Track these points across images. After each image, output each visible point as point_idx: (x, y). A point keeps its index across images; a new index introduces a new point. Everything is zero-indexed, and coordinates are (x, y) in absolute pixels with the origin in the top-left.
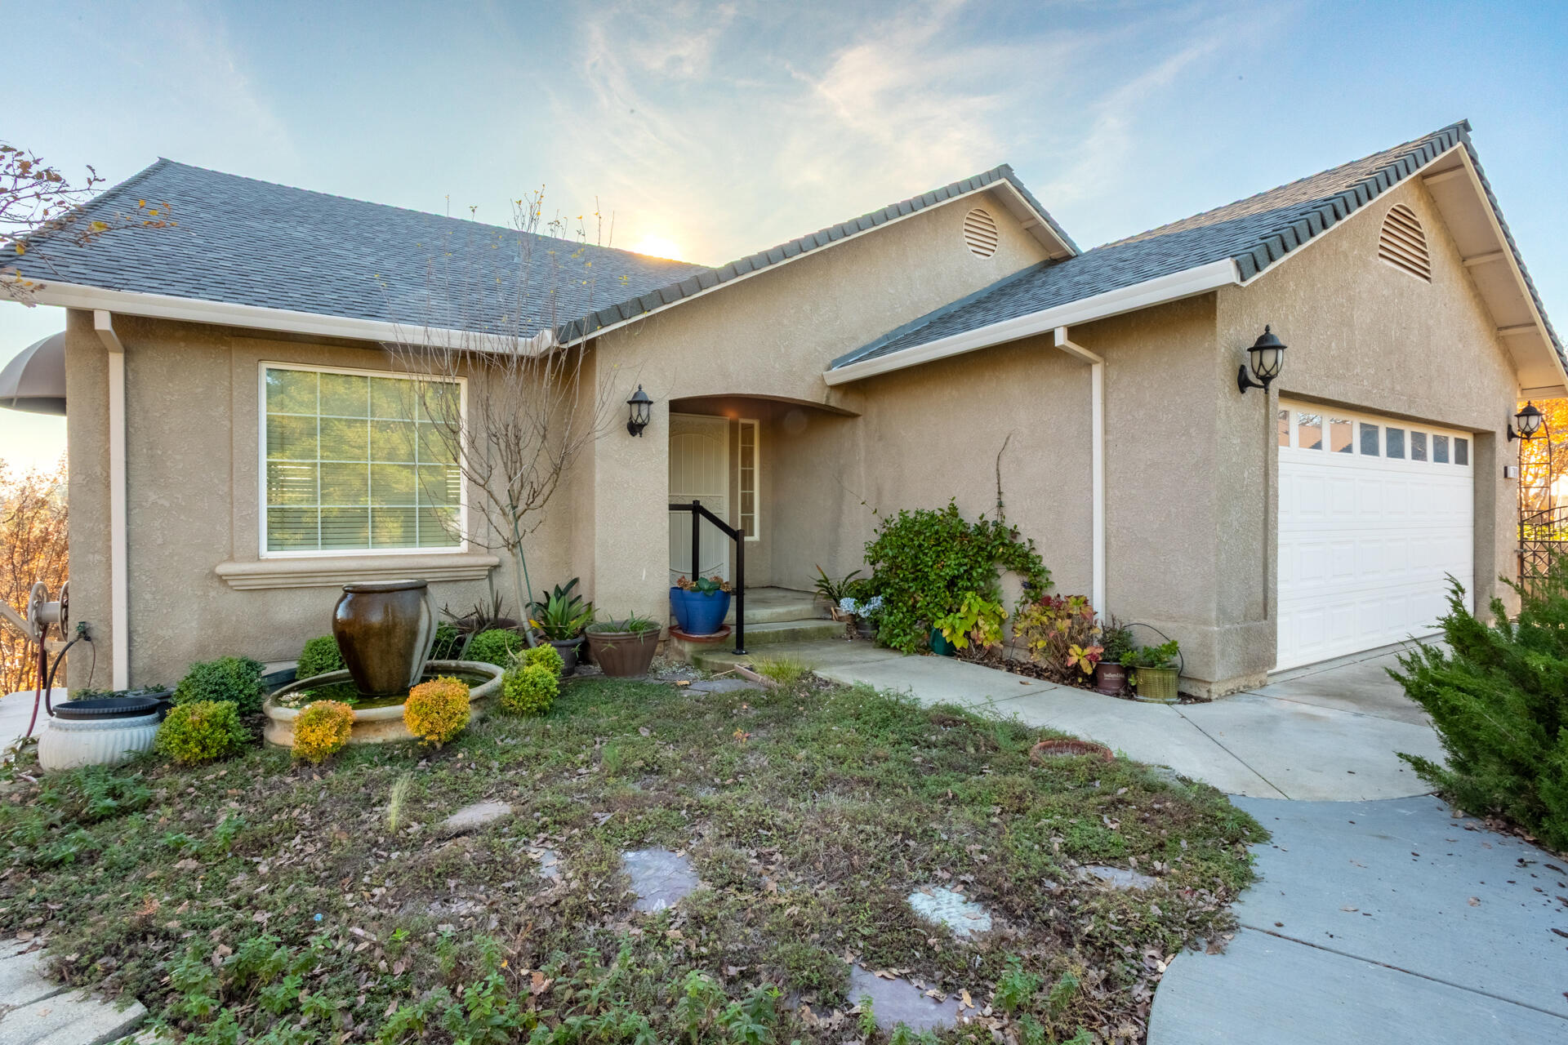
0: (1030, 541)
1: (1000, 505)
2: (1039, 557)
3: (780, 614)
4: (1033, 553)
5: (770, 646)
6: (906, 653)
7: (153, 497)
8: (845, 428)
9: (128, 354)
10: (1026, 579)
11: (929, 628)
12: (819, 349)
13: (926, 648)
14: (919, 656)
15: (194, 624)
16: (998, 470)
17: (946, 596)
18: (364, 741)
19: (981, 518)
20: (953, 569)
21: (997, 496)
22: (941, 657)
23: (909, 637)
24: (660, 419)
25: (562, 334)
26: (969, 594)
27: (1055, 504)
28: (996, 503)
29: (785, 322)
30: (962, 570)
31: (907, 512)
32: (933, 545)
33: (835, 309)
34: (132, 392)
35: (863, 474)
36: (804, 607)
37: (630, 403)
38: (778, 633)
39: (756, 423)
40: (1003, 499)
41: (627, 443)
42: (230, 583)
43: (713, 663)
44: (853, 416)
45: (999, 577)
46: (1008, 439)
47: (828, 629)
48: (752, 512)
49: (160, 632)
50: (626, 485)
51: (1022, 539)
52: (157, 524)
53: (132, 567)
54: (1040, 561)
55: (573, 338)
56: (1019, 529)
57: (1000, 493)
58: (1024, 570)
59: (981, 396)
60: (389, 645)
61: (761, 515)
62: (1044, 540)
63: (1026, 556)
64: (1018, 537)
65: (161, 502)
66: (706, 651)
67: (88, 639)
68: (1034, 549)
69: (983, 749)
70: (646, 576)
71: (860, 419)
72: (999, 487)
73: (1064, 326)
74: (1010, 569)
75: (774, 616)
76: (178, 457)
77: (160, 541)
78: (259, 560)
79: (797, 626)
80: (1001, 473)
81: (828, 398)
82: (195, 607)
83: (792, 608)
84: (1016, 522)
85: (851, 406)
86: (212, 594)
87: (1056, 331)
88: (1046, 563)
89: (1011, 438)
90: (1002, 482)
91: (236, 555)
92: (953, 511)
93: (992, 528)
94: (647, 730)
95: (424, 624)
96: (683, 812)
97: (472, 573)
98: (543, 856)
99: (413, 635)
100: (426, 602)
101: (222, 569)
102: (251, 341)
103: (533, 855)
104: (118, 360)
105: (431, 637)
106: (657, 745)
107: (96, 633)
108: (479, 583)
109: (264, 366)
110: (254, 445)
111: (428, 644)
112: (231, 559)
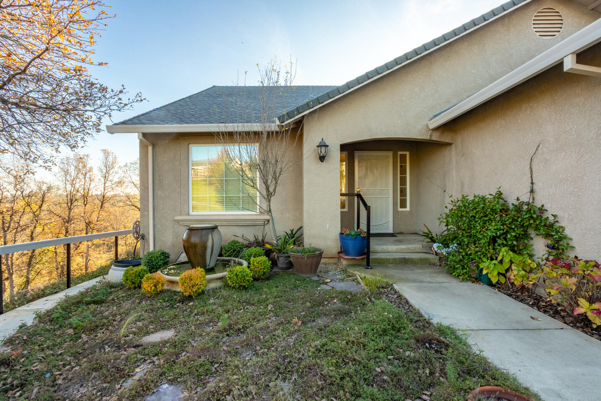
0: (555, 216)
1: (532, 191)
2: (562, 227)
3: (402, 249)
4: (557, 225)
5: (390, 265)
6: (461, 280)
7: (160, 193)
8: (446, 152)
9: (154, 146)
10: (549, 242)
11: (478, 267)
12: (425, 110)
13: (476, 279)
14: (470, 283)
15: (171, 236)
16: (531, 168)
17: (489, 249)
18: (175, 289)
19: (518, 199)
20: (493, 232)
21: (530, 185)
22: (485, 286)
23: (465, 271)
24: (335, 154)
25: (282, 119)
26: (503, 249)
27: (576, 190)
28: (529, 189)
29: (404, 99)
30: (498, 233)
31: (467, 196)
32: (482, 217)
33: (435, 87)
34: (155, 158)
35: (454, 176)
36: (417, 246)
37: (318, 146)
38: (395, 259)
39: (408, 153)
40: (535, 187)
41: (319, 165)
42: (180, 223)
43: (350, 272)
44: (449, 144)
45: (532, 239)
46: (538, 146)
47: (426, 259)
48: (406, 196)
49: (162, 238)
50: (318, 185)
51: (548, 215)
52: (161, 202)
53: (155, 216)
54: (563, 230)
55: (287, 120)
56: (546, 207)
57: (532, 183)
58: (547, 236)
59: (519, 121)
60: (196, 251)
61: (411, 198)
62: (567, 216)
63: (551, 226)
64: (545, 213)
65: (162, 195)
66: (352, 265)
67: (143, 239)
68: (557, 221)
69: (437, 374)
70: (329, 227)
71: (453, 146)
72: (532, 179)
73: (572, 53)
74: (538, 235)
75: (399, 249)
76: (166, 179)
77: (162, 208)
78: (189, 215)
79: (407, 256)
80: (534, 170)
81: (431, 136)
82: (171, 230)
83: (410, 246)
84: (543, 202)
85: (446, 139)
86: (176, 226)
87: (565, 60)
88: (567, 232)
89: (541, 146)
90: (533, 176)
91: (182, 213)
92: (499, 195)
93: (525, 207)
94: (272, 306)
95: (209, 244)
96: (216, 365)
97: (260, 223)
98: (140, 372)
99: (205, 248)
100: (212, 235)
101: (177, 218)
102: (186, 138)
103: (138, 370)
104: (150, 148)
105: (214, 249)
106: (268, 316)
107: (146, 237)
108: (262, 227)
109: (191, 146)
110: (187, 174)
111: (214, 252)
112: (181, 215)
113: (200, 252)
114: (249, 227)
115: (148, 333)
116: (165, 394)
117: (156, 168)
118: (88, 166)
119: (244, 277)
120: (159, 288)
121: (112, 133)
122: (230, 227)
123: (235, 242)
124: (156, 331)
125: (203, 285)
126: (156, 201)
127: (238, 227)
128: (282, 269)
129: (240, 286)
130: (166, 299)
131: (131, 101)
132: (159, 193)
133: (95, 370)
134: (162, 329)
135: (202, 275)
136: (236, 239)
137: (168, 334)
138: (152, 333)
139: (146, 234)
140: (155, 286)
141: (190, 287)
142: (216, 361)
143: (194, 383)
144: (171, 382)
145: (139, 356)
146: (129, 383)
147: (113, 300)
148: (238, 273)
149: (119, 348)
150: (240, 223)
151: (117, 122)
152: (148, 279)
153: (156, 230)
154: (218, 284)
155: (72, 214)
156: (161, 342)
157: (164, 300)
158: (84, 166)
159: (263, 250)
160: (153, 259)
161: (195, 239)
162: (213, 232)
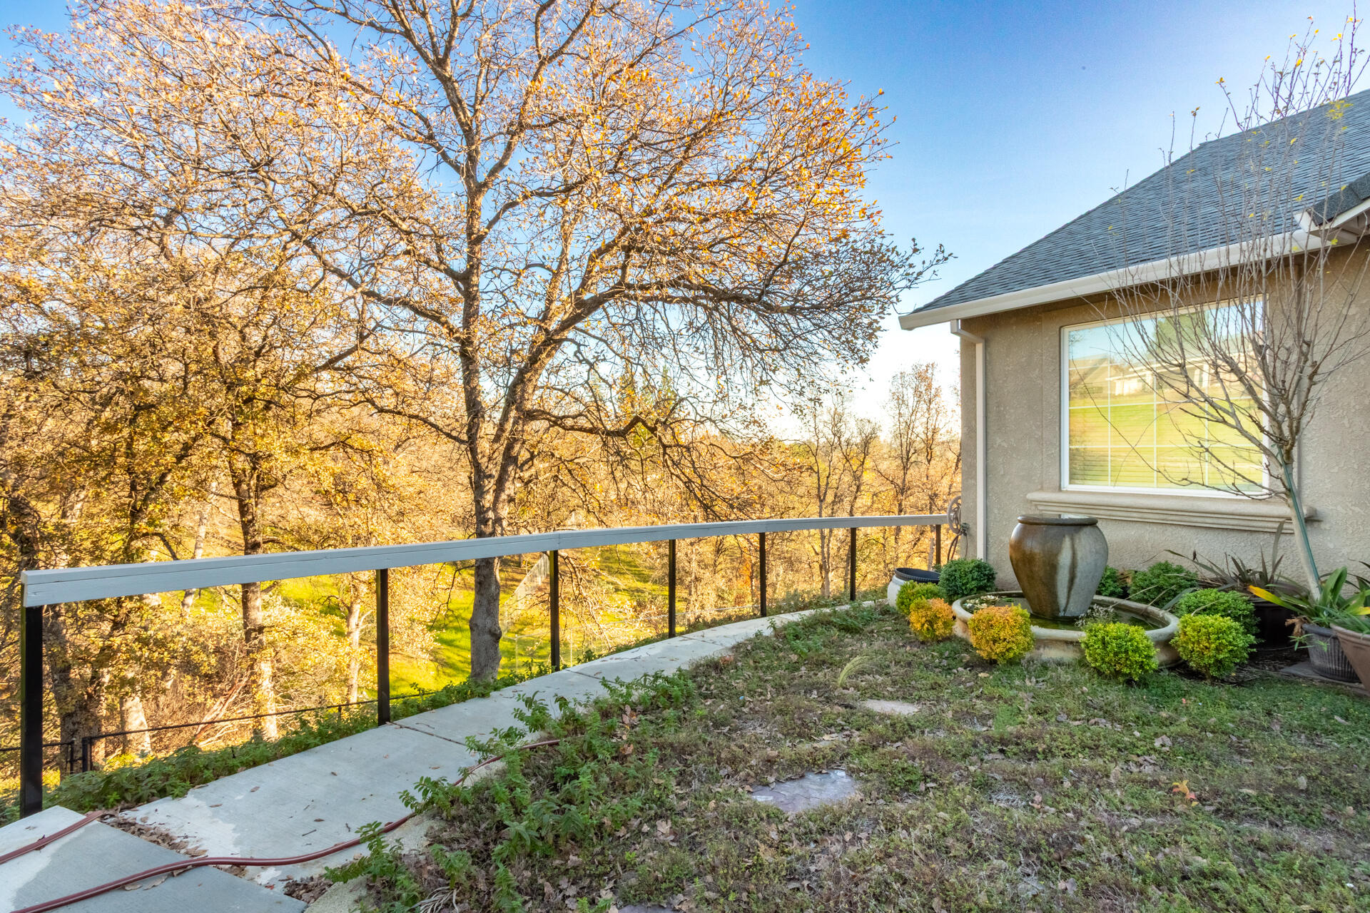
9: (987, 342)
34: (988, 367)
42: (1040, 508)
52: (1001, 460)
53: (989, 489)
55: (1345, 210)
65: (1003, 444)
67: (966, 535)
76: (1012, 411)
77: (1002, 473)
91: (1044, 486)
94: (1168, 742)
95: (1065, 559)
96: (931, 785)
97: (1270, 525)
98: (828, 741)
99: (1053, 567)
100: (1072, 540)
101: (1031, 496)
102: (1055, 313)
103: (826, 737)
104: (979, 348)
105: (1078, 575)
106: (1141, 760)
107: (972, 532)
108: (1273, 537)
109: (1066, 330)
110: (1056, 397)
111: (1077, 581)
112: (1042, 489)
113: (1042, 574)
114: (1232, 534)
115: (876, 696)
116: (834, 782)
117: (991, 387)
118: (935, 385)
119: (1126, 652)
120: (940, 630)
121: (910, 329)
122: (1170, 529)
123: (1166, 568)
124: (892, 698)
125: (1017, 644)
126: (991, 457)
127: (1193, 531)
128: (1322, 672)
129: (1118, 673)
130: (947, 654)
131: (927, 264)
132: (998, 440)
133: (781, 712)
134: (904, 698)
135: (1016, 621)
136: (1175, 561)
137: (904, 710)
138: (884, 697)
139: (971, 525)
140: (931, 623)
141: (987, 642)
142: (935, 776)
143: (879, 790)
144: (851, 772)
145: (839, 721)
146: (806, 747)
147: (872, 632)
148: (1107, 639)
149: (828, 700)
150: (1199, 521)
151: (921, 305)
152: (918, 607)
153: (991, 517)
154: (1068, 655)
155: (908, 477)
156: (880, 714)
157: (941, 654)
158: (929, 387)
159: (1248, 602)
160: (957, 575)
161: (1033, 546)
162: (1077, 532)
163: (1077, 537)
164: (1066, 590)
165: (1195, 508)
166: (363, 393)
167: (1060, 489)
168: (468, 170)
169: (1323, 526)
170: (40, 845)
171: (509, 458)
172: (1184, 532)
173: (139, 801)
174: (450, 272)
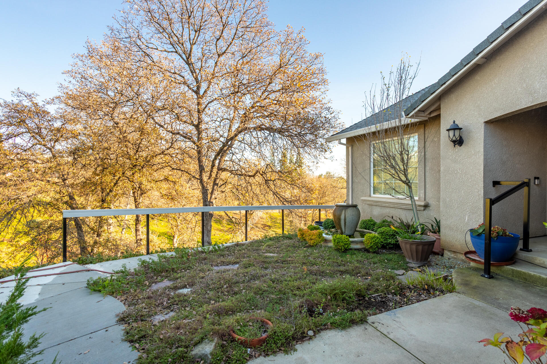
9: (352, 146)
25: (407, 112)
41: (457, 150)
42: (365, 202)
55: (411, 112)
70: (468, 220)
77: (356, 190)
91: (366, 195)
95: (342, 217)
100: (345, 211)
101: (361, 198)
104: (350, 148)
110: (369, 165)
111: (347, 224)
115: (270, 252)
117: (354, 162)
124: (274, 253)
126: (353, 185)
134: (277, 253)
138: (272, 253)
162: (347, 209)
163: (347, 210)
164: (344, 227)
165: (400, 202)
166: (167, 163)
167: (370, 196)
168: (197, 92)
169: (431, 208)
170: (65, 266)
171: (215, 184)
172: (400, 210)
173: (86, 264)
174: (194, 125)
